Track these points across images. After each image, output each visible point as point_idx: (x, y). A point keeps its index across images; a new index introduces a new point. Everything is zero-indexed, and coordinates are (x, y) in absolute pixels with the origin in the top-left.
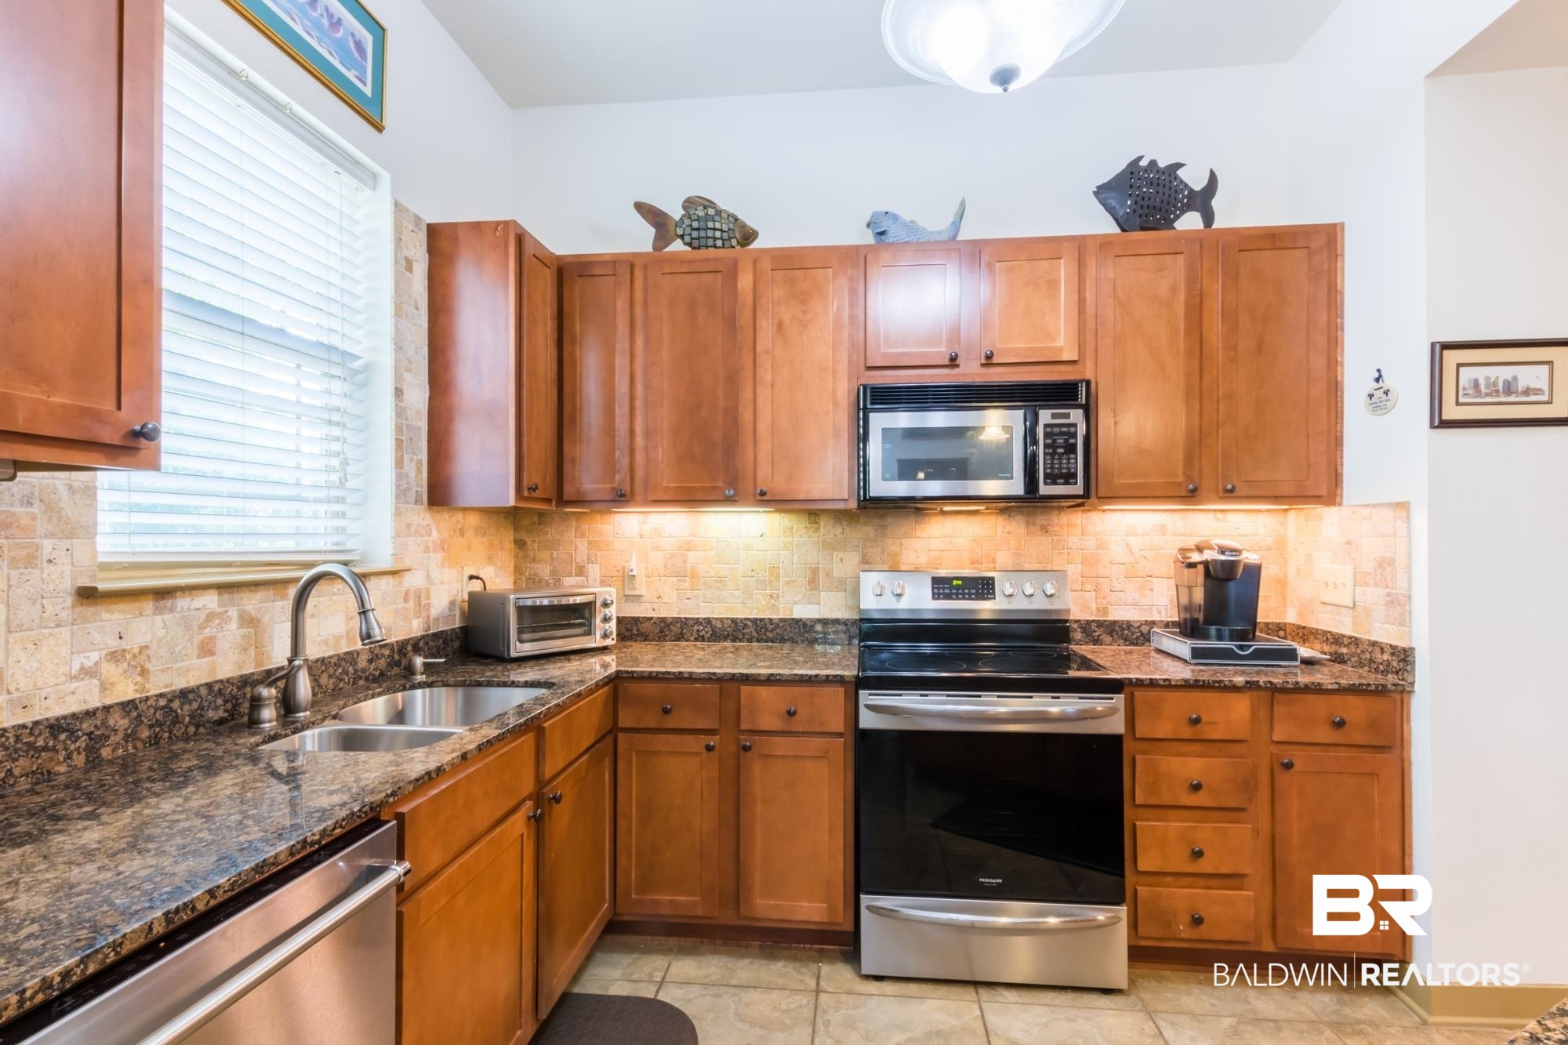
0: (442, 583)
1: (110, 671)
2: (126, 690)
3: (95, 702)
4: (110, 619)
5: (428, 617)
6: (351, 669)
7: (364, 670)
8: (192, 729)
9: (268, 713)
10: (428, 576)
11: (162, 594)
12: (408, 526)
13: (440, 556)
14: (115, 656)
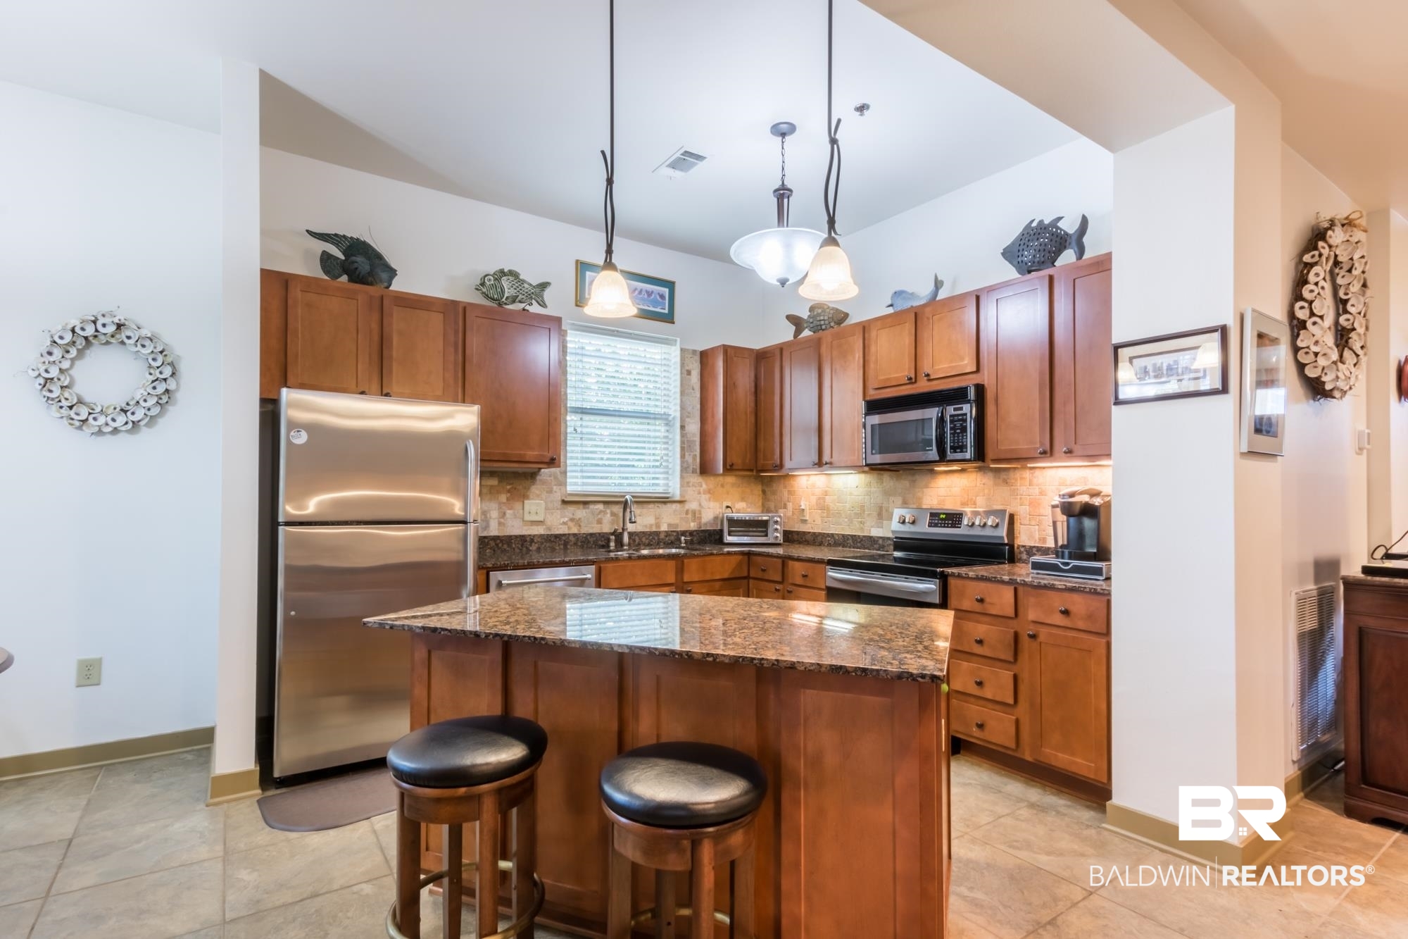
0: (709, 508)
1: (571, 524)
2: (575, 530)
3: (567, 532)
4: (571, 508)
5: (700, 522)
6: (656, 538)
7: (662, 539)
8: (594, 546)
9: (612, 544)
10: (700, 505)
11: (585, 503)
12: (688, 483)
13: (707, 496)
14: (572, 520)
